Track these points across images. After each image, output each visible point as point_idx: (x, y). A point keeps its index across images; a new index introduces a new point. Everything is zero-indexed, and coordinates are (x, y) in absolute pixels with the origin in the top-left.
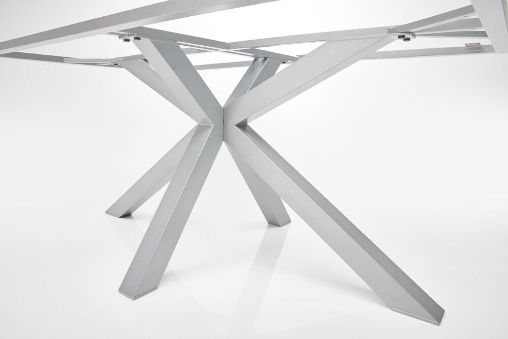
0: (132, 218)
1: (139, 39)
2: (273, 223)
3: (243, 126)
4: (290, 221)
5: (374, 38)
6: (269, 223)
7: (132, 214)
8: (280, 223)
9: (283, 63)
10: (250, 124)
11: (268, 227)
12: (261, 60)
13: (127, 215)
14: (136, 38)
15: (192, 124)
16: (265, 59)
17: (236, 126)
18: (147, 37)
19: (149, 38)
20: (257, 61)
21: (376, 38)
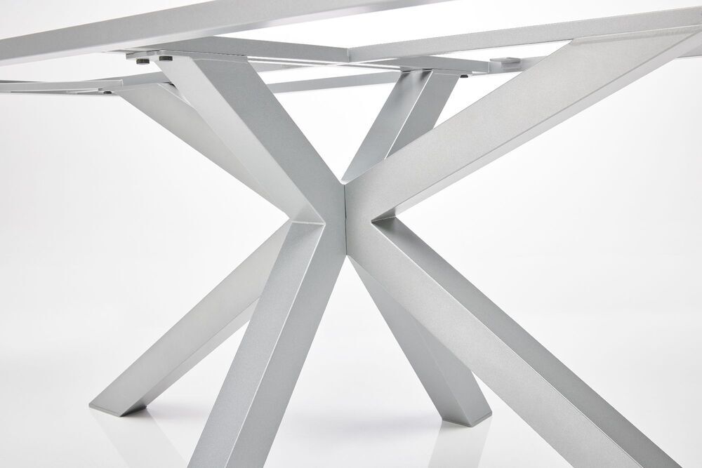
0: (148, 415)
1: (170, 58)
2: (453, 418)
3: (387, 222)
4: (489, 413)
5: (673, 34)
6: (443, 419)
7: (149, 407)
8: (469, 419)
9: (463, 76)
10: (403, 217)
11: (443, 427)
12: (415, 75)
13: (138, 410)
14: (164, 58)
15: (277, 219)
16: (425, 74)
17: (374, 222)
18: (186, 55)
19: (191, 56)
20: (408, 77)
21: (677, 33)
